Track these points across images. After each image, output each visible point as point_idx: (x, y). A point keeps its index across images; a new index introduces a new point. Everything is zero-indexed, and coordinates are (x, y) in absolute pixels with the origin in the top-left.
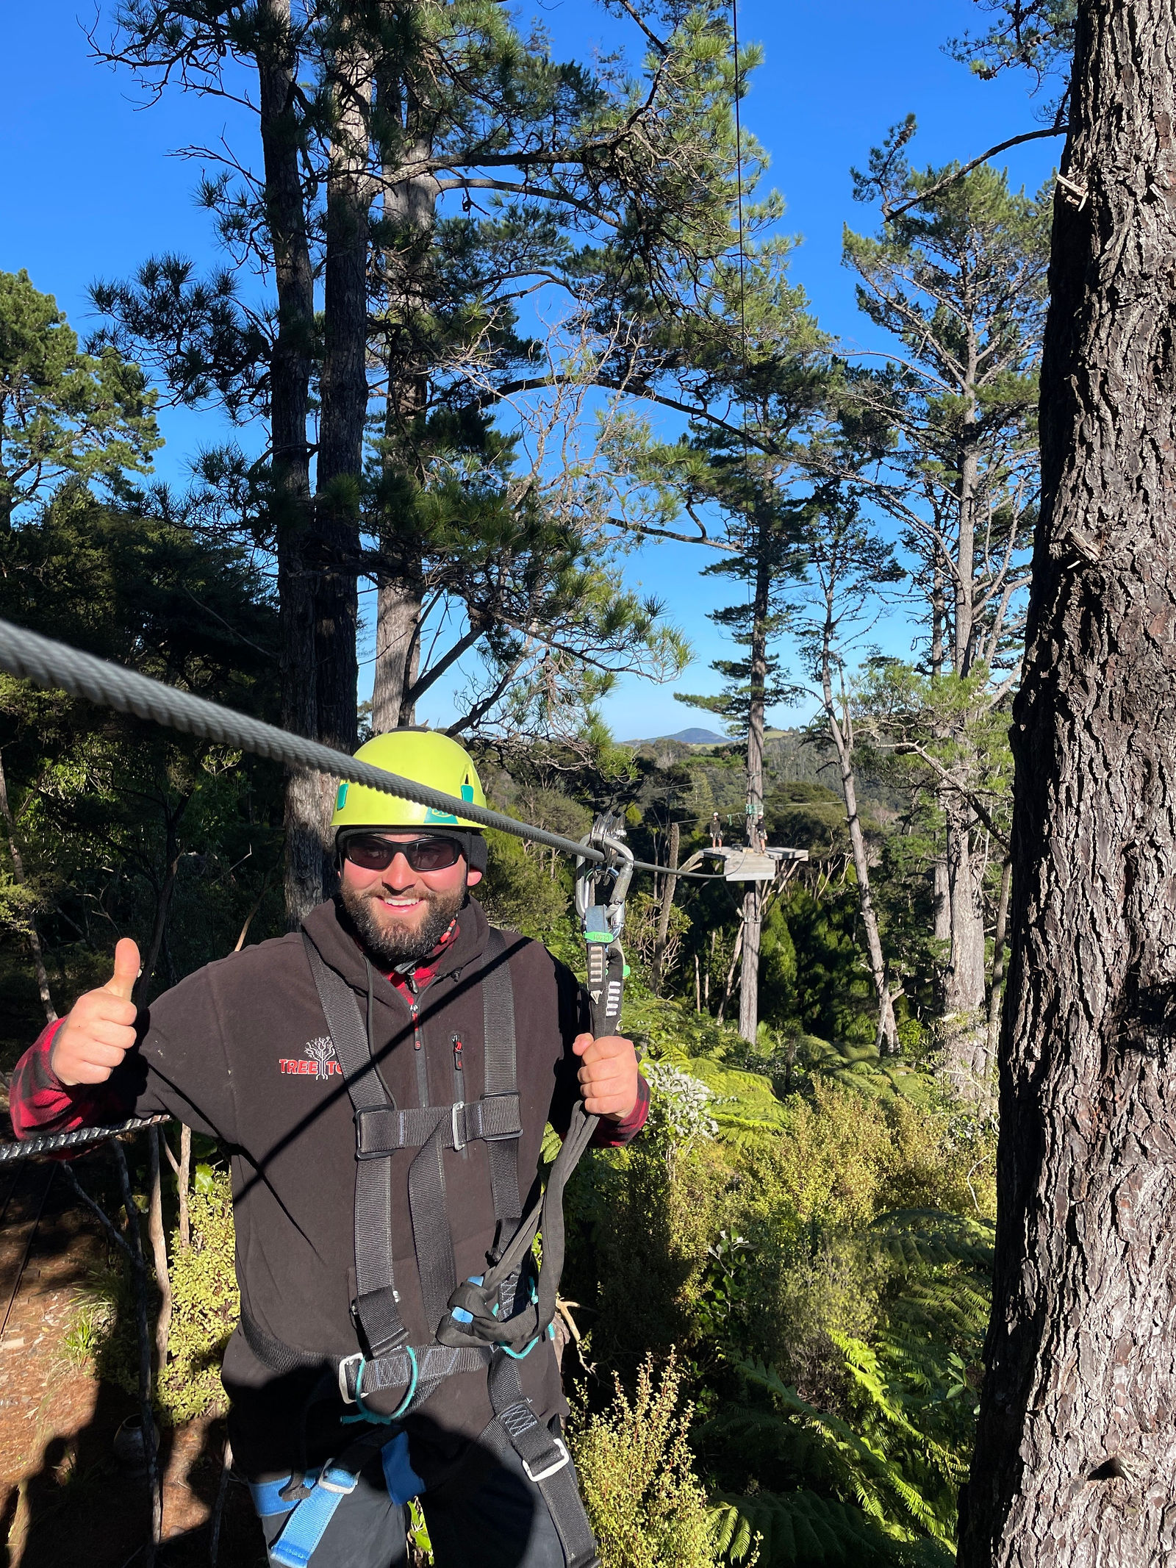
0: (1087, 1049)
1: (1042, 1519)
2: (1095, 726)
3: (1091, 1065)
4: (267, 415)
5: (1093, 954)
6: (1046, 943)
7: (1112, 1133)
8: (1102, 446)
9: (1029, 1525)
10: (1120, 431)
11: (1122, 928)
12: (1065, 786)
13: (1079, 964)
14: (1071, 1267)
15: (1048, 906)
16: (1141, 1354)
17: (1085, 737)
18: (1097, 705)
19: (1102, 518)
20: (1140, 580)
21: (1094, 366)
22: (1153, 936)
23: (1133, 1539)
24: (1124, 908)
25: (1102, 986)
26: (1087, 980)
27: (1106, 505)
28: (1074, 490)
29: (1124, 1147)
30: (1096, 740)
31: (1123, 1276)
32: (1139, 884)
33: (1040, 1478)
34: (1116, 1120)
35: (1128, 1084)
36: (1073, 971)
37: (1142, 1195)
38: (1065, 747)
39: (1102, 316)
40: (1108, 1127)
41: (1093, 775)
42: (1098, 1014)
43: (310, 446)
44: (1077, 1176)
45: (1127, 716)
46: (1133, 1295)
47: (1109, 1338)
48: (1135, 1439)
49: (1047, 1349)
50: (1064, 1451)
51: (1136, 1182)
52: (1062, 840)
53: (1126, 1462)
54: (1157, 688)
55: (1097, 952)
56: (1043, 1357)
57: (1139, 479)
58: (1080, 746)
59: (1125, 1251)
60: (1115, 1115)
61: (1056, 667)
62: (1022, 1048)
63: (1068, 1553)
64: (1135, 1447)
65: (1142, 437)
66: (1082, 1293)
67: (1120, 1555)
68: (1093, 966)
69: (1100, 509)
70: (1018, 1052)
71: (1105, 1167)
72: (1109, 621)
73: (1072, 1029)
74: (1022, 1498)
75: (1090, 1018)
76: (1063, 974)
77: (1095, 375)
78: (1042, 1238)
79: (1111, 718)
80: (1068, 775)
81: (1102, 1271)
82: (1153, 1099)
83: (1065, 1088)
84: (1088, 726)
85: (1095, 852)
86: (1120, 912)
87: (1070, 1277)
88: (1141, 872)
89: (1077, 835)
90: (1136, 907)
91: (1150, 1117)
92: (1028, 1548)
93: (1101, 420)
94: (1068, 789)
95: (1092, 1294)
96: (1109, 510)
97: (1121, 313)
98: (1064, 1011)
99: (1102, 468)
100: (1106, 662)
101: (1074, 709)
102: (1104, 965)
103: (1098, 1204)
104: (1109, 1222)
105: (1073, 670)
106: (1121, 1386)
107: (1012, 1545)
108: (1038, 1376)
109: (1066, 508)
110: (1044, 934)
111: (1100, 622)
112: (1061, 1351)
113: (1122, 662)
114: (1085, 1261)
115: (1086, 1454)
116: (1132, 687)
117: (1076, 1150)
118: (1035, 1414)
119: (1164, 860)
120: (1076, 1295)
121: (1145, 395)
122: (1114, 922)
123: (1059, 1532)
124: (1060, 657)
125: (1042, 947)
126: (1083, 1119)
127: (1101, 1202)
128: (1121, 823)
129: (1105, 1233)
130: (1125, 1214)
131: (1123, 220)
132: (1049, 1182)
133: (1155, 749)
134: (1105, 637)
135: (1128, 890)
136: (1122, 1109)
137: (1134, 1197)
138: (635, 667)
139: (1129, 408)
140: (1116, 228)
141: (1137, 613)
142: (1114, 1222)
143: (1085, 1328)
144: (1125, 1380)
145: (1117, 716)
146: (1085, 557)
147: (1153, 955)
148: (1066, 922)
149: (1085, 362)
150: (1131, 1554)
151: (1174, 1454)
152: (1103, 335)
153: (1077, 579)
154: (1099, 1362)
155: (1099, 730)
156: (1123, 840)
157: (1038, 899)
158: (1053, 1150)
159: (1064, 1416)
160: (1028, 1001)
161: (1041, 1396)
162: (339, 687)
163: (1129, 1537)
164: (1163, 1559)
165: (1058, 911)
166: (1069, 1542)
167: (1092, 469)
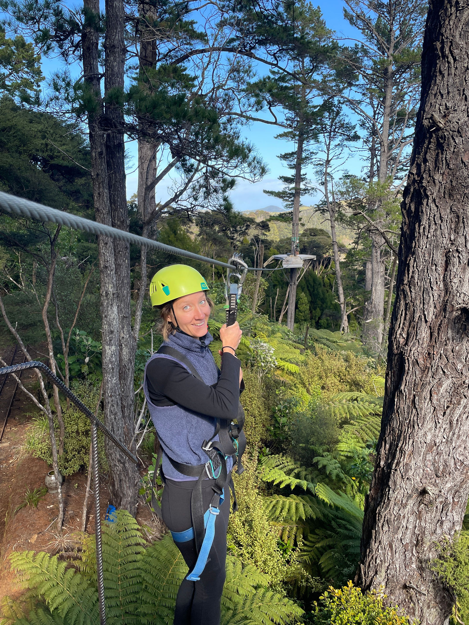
0: (424, 333)
1: (396, 508)
2: (437, 201)
3: (425, 340)
4: (81, 60)
5: (429, 296)
6: (411, 291)
7: (432, 366)
8: (448, 75)
9: (391, 510)
10: (456, 68)
11: (442, 286)
12: (423, 227)
13: (423, 300)
14: (412, 417)
15: (412, 277)
16: (437, 449)
17: (433, 206)
18: (439, 191)
19: (447, 108)
20: (461, 136)
21: (447, 38)
22: (454, 288)
23: (431, 516)
24: (444, 278)
25: (432, 309)
26: (426, 306)
27: (448, 102)
28: (435, 95)
29: (436, 371)
30: (437, 206)
31: (432, 420)
32: (451, 267)
33: (396, 493)
34: (434, 361)
35: (440, 347)
36: (421, 303)
37: (442, 390)
38: (424, 210)
39: (451, 14)
40: (430, 364)
41: (435, 221)
42: (429, 319)
43: (100, 74)
44: (417, 383)
45: (451, 196)
46: (436, 427)
47: (426, 443)
48: (433, 480)
49: (402, 447)
50: (406, 484)
51: (440, 384)
52: (420, 249)
53: (429, 488)
54: (464, 184)
55: (431, 295)
56: (400, 450)
57: (464, 90)
58: (430, 209)
59: (434, 411)
60: (434, 359)
61: (422, 175)
62: (398, 333)
63: (406, 520)
64: (433, 482)
65: (466, 71)
66: (416, 427)
67: (425, 521)
68: (429, 301)
69: (446, 104)
70: (396, 335)
71: (428, 379)
72: (446, 154)
73: (418, 326)
74: (389, 500)
75: (426, 321)
76: (416, 304)
77: (447, 42)
78: (402, 406)
79: (444, 198)
80: (424, 222)
81: (424, 418)
82: (449, 353)
83: (414, 349)
84: (434, 201)
85: (433, 254)
86: (441, 279)
87: (412, 420)
88: (452, 263)
89: (426, 247)
90: (448, 277)
91: (448, 360)
92: (391, 518)
93: (449, 63)
94: (424, 228)
95: (420, 427)
96: (449, 105)
97: (460, 13)
98: (416, 319)
99: (448, 85)
100: (444, 172)
101: (429, 194)
102: (434, 300)
103: (424, 393)
104: (428, 400)
105: (430, 176)
106: (429, 460)
107: (385, 517)
108: (397, 457)
109: (431, 103)
110: (410, 288)
111: (442, 154)
112: (406, 447)
113: (450, 173)
114: (418, 414)
115: (414, 485)
116: (454, 184)
117: (417, 373)
118: (396, 470)
119: (461, 257)
120: (414, 427)
122: (439, 283)
123: (403, 513)
124: (424, 171)
125: (409, 293)
126: (421, 361)
127: (426, 393)
128: (444, 242)
129: (426, 404)
130: (435, 397)
132: (406, 385)
133: (461, 211)
134: (444, 162)
135: (446, 270)
136: (437, 357)
137: (439, 391)
138: (242, 175)
139: (461, 57)
141: (459, 151)
142: (431, 400)
143: (416, 439)
144: (431, 458)
145: (446, 196)
146: (438, 126)
147: (454, 296)
148: (419, 283)
149: (443, 35)
150: (430, 521)
151: (449, 485)
152: (451, 23)
153: (434, 135)
154: (421, 451)
155: (439, 202)
156: (445, 249)
157: (408, 274)
158: (408, 373)
159: (407, 471)
160: (402, 315)
161: (398, 464)
162: (118, 184)
163: (429, 515)
164: (442, 523)
165: (416, 279)
166: (406, 516)
167: (443, 86)
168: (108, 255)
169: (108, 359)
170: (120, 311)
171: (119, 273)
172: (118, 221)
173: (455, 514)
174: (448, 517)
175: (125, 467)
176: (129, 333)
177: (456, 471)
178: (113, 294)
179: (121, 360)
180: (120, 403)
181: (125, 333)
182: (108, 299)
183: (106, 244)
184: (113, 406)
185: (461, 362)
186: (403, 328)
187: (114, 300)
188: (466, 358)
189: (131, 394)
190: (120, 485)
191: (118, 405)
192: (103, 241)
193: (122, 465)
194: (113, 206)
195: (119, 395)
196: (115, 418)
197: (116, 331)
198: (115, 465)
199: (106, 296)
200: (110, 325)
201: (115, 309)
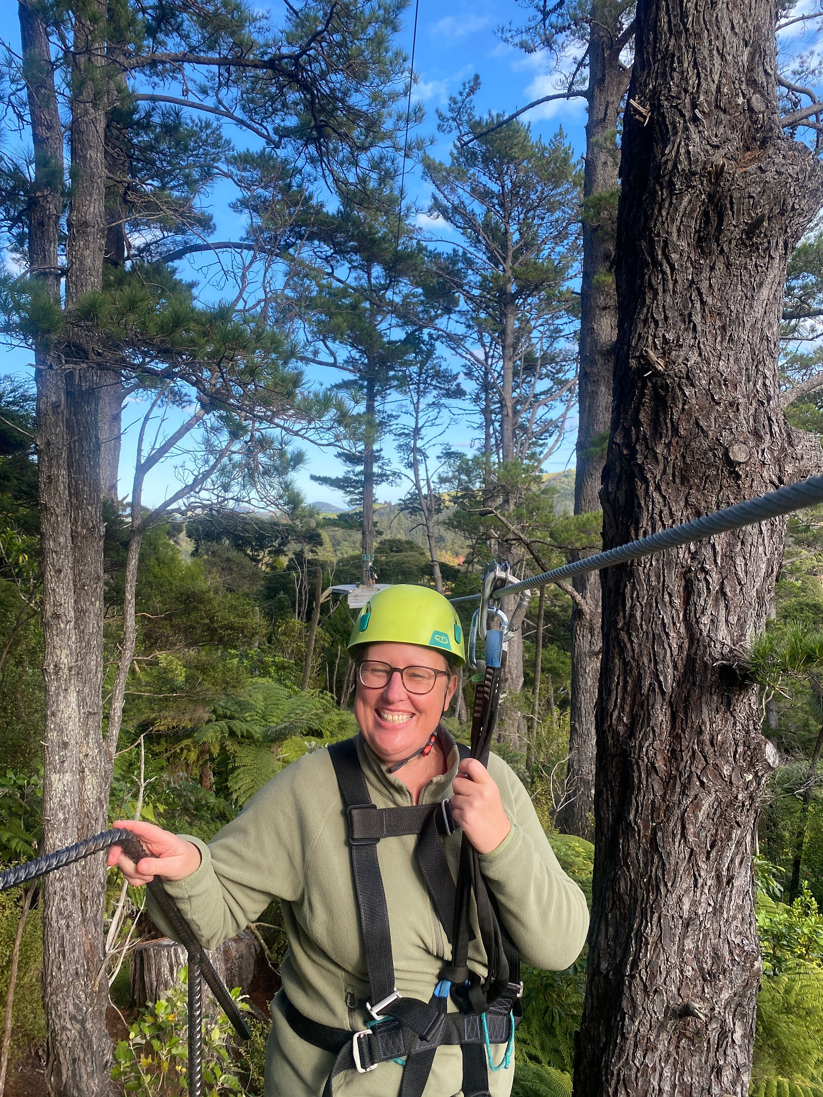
0: (661, 715)
1: (639, 1054)
2: (663, 488)
3: (664, 726)
5: (664, 649)
6: (632, 642)
7: (681, 773)
8: (664, 291)
9: (630, 1058)
10: (676, 282)
11: (682, 630)
12: (642, 530)
13: (655, 656)
14: (654, 870)
15: (632, 616)
16: (700, 926)
17: (656, 495)
18: (664, 472)
19: (666, 341)
20: (693, 385)
21: (658, 235)
22: (705, 634)
23: (700, 1060)
24: (685, 615)
25: (670, 670)
26: (660, 667)
27: (668, 332)
28: (645, 321)
29: (689, 782)
30: (664, 497)
31: (689, 873)
32: (695, 598)
33: (637, 1024)
34: (683, 764)
35: (691, 738)
36: (650, 661)
37: (701, 815)
38: (643, 503)
39: (663, 200)
40: (677, 769)
41: (662, 522)
42: (668, 690)
44: (657, 805)
45: (684, 480)
46: (696, 886)
47: (681, 917)
48: (699, 988)
49: (639, 929)
50: (653, 1002)
51: (697, 806)
52: (641, 569)
53: (697, 1006)
54: (704, 461)
55: (666, 646)
56: (636, 935)
57: (690, 315)
58: (653, 502)
59: (691, 855)
60: (682, 760)
61: (635, 446)
62: (614, 717)
63: (657, 1075)
64: (700, 993)
65: (690, 286)
66: (662, 888)
67: (691, 1072)
68: (665, 657)
69: (663, 335)
70: (611, 719)
71: (675, 798)
72: (672, 414)
73: (651, 702)
74: (624, 1038)
75: (663, 693)
76: (643, 663)
77: (659, 241)
78: (633, 852)
79: (674, 482)
80: (645, 523)
81: (676, 871)
82: (708, 748)
83: (647, 744)
84: (658, 488)
85: (664, 576)
86: (681, 618)
87: (653, 877)
88: (696, 590)
89: (651, 565)
90: (692, 614)
91: (706, 760)
92: (630, 1075)
93: (664, 273)
94: (645, 532)
95: (669, 887)
96: (670, 336)
97: (677, 199)
98: (645, 690)
99: (664, 306)
100: (670, 442)
101: (648, 476)
102: (672, 655)
103: (672, 824)
104: (679, 836)
105: (647, 447)
106: (690, 951)
107: (619, 1074)
108: (633, 949)
109: (640, 334)
110: (630, 635)
111: (665, 413)
112: (648, 930)
113: (681, 443)
114: (664, 864)
115: (668, 1002)
116: (688, 460)
117: (656, 787)
118: (632, 977)
119: (710, 581)
120: (658, 889)
121: (692, 256)
122: (678, 625)
123: (652, 1061)
124: (637, 439)
125: (628, 645)
126: (660, 764)
127: (673, 824)
128: (681, 556)
129: (677, 844)
130: (691, 829)
131: (676, 133)
132: (637, 811)
133: (703, 504)
134: (669, 425)
135: (686, 602)
136: (686, 756)
137: (696, 817)
139: (682, 265)
140: (672, 139)
141: (691, 408)
142: (684, 836)
143: (664, 912)
144: (691, 946)
145: (678, 481)
146: (656, 369)
147: (705, 647)
148: (644, 627)
149: (651, 232)
150: (698, 1071)
151: (725, 995)
152: (664, 214)
153: (650, 384)
154: (674, 935)
155: (666, 490)
156: (683, 567)
157: (625, 611)
158: (639, 788)
159: (653, 977)
160: (618, 683)
161: (635, 964)
162: (85, 461)
163: (697, 1059)
164: (719, 1071)
165: (638, 618)
166: (658, 1068)
167: (657, 307)
168: (62, 592)
169: (56, 800)
170: (82, 702)
171: (82, 628)
172: (82, 528)
173: (738, 1050)
174: (729, 1059)
175: (85, 1030)
176: (99, 745)
177: (733, 965)
178: (70, 669)
179: (82, 801)
180: (78, 893)
181: (91, 745)
182: (58, 680)
183: (60, 571)
184: (65, 900)
185: (728, 762)
186: (622, 708)
187: (70, 679)
188: (735, 756)
189: (101, 871)
190: (74, 1071)
191: (74, 897)
192: (53, 566)
193: (78, 1026)
194: (74, 500)
195: (77, 875)
196: (68, 926)
197: (73, 742)
198: (64, 1028)
199: (56, 673)
200: (61, 731)
201: (73, 697)
